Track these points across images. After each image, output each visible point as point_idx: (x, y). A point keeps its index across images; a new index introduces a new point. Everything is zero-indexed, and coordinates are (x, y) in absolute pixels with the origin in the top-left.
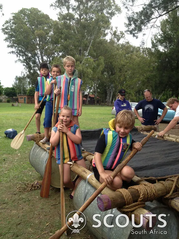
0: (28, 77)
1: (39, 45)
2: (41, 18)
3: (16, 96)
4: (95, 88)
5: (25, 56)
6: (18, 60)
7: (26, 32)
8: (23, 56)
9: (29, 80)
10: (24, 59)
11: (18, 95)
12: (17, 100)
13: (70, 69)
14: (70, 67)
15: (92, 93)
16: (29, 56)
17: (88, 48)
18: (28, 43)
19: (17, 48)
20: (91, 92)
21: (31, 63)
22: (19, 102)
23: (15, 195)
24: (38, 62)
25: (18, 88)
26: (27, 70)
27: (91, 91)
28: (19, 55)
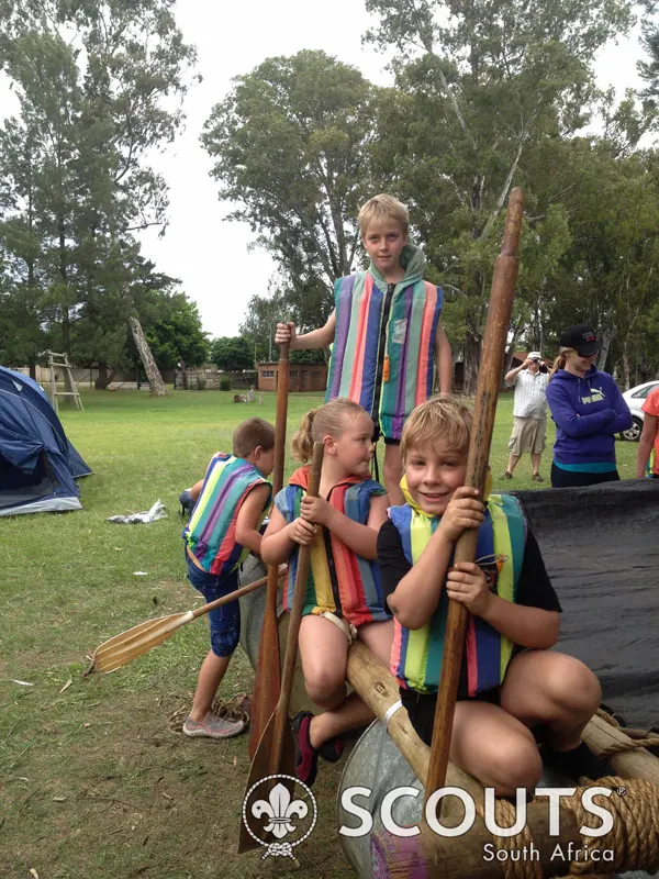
0: (291, 297)
1: (328, 181)
2: (335, 85)
3: (252, 367)
4: (536, 329)
5: (281, 226)
6: (259, 240)
7: (280, 139)
8: (272, 225)
9: (292, 310)
10: (276, 237)
11: (256, 365)
12: (252, 382)
13: (383, 247)
14: (383, 240)
15: (526, 345)
16: (295, 223)
17: (505, 179)
18: (288, 178)
19: (252, 201)
20: (521, 343)
21: (300, 249)
22: (260, 386)
23: (158, 745)
24: (326, 244)
25: (260, 339)
26: (288, 274)
27: (523, 338)
28: (258, 224)
